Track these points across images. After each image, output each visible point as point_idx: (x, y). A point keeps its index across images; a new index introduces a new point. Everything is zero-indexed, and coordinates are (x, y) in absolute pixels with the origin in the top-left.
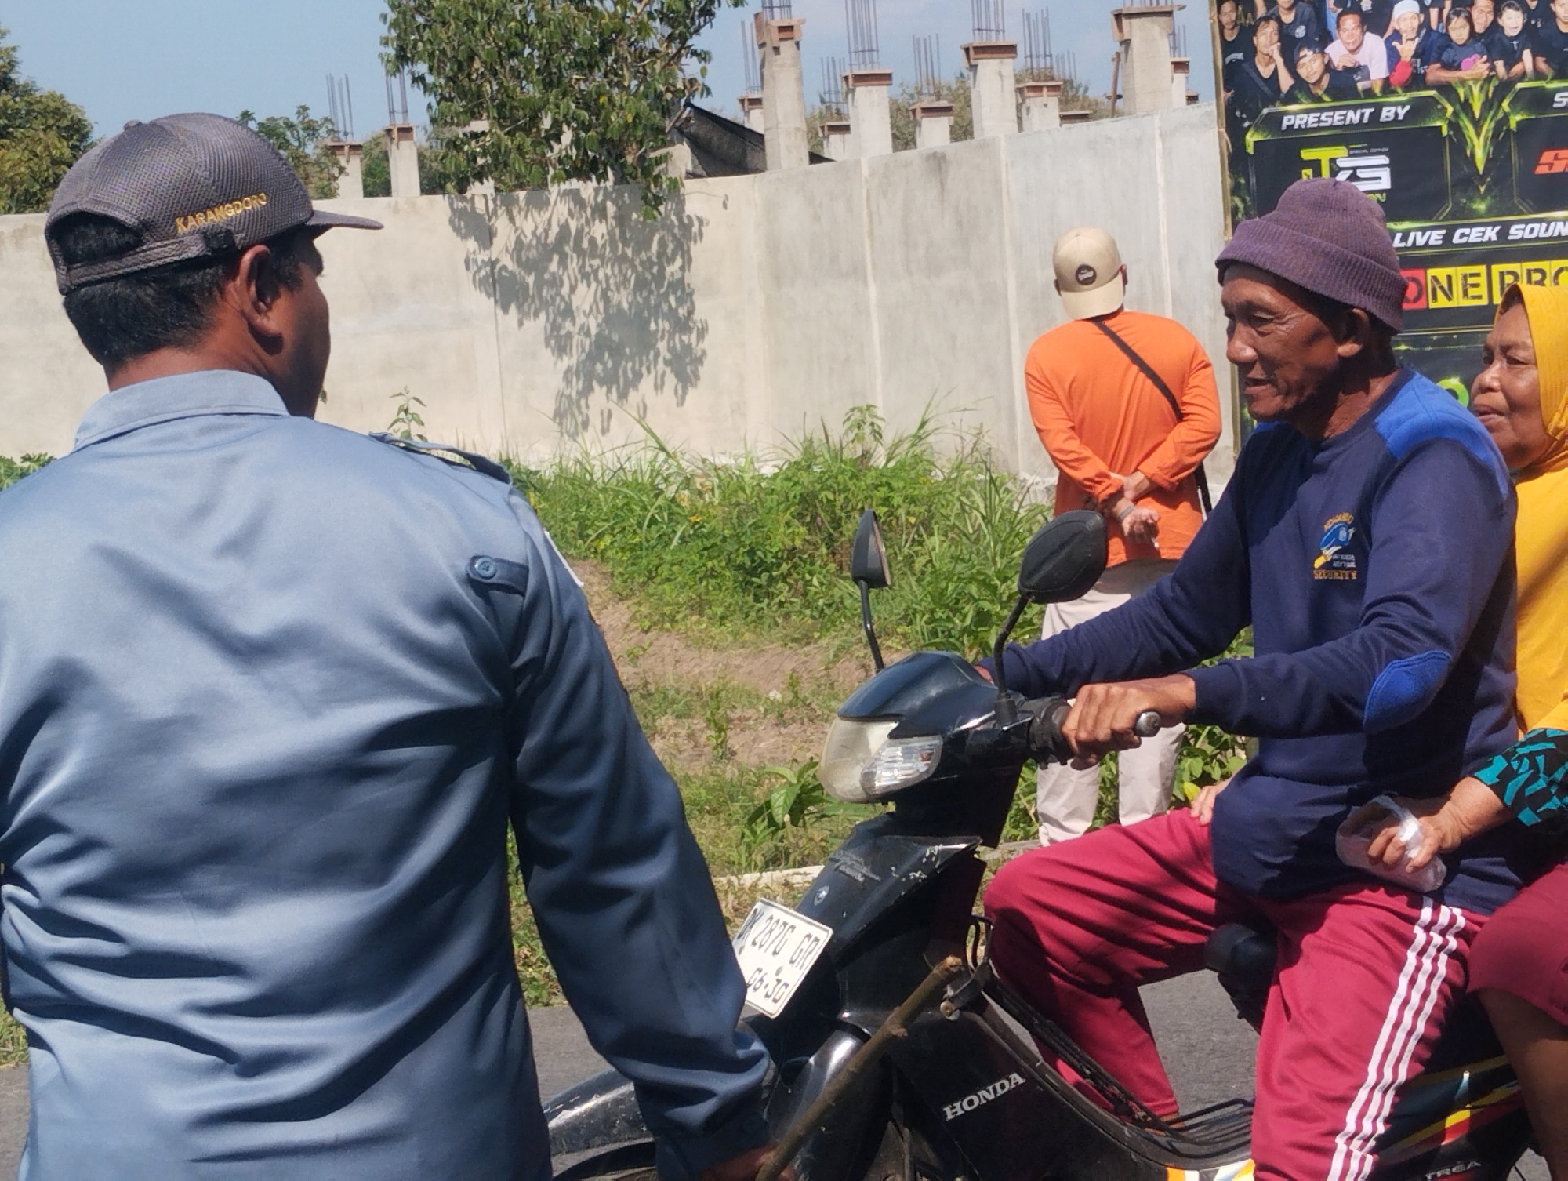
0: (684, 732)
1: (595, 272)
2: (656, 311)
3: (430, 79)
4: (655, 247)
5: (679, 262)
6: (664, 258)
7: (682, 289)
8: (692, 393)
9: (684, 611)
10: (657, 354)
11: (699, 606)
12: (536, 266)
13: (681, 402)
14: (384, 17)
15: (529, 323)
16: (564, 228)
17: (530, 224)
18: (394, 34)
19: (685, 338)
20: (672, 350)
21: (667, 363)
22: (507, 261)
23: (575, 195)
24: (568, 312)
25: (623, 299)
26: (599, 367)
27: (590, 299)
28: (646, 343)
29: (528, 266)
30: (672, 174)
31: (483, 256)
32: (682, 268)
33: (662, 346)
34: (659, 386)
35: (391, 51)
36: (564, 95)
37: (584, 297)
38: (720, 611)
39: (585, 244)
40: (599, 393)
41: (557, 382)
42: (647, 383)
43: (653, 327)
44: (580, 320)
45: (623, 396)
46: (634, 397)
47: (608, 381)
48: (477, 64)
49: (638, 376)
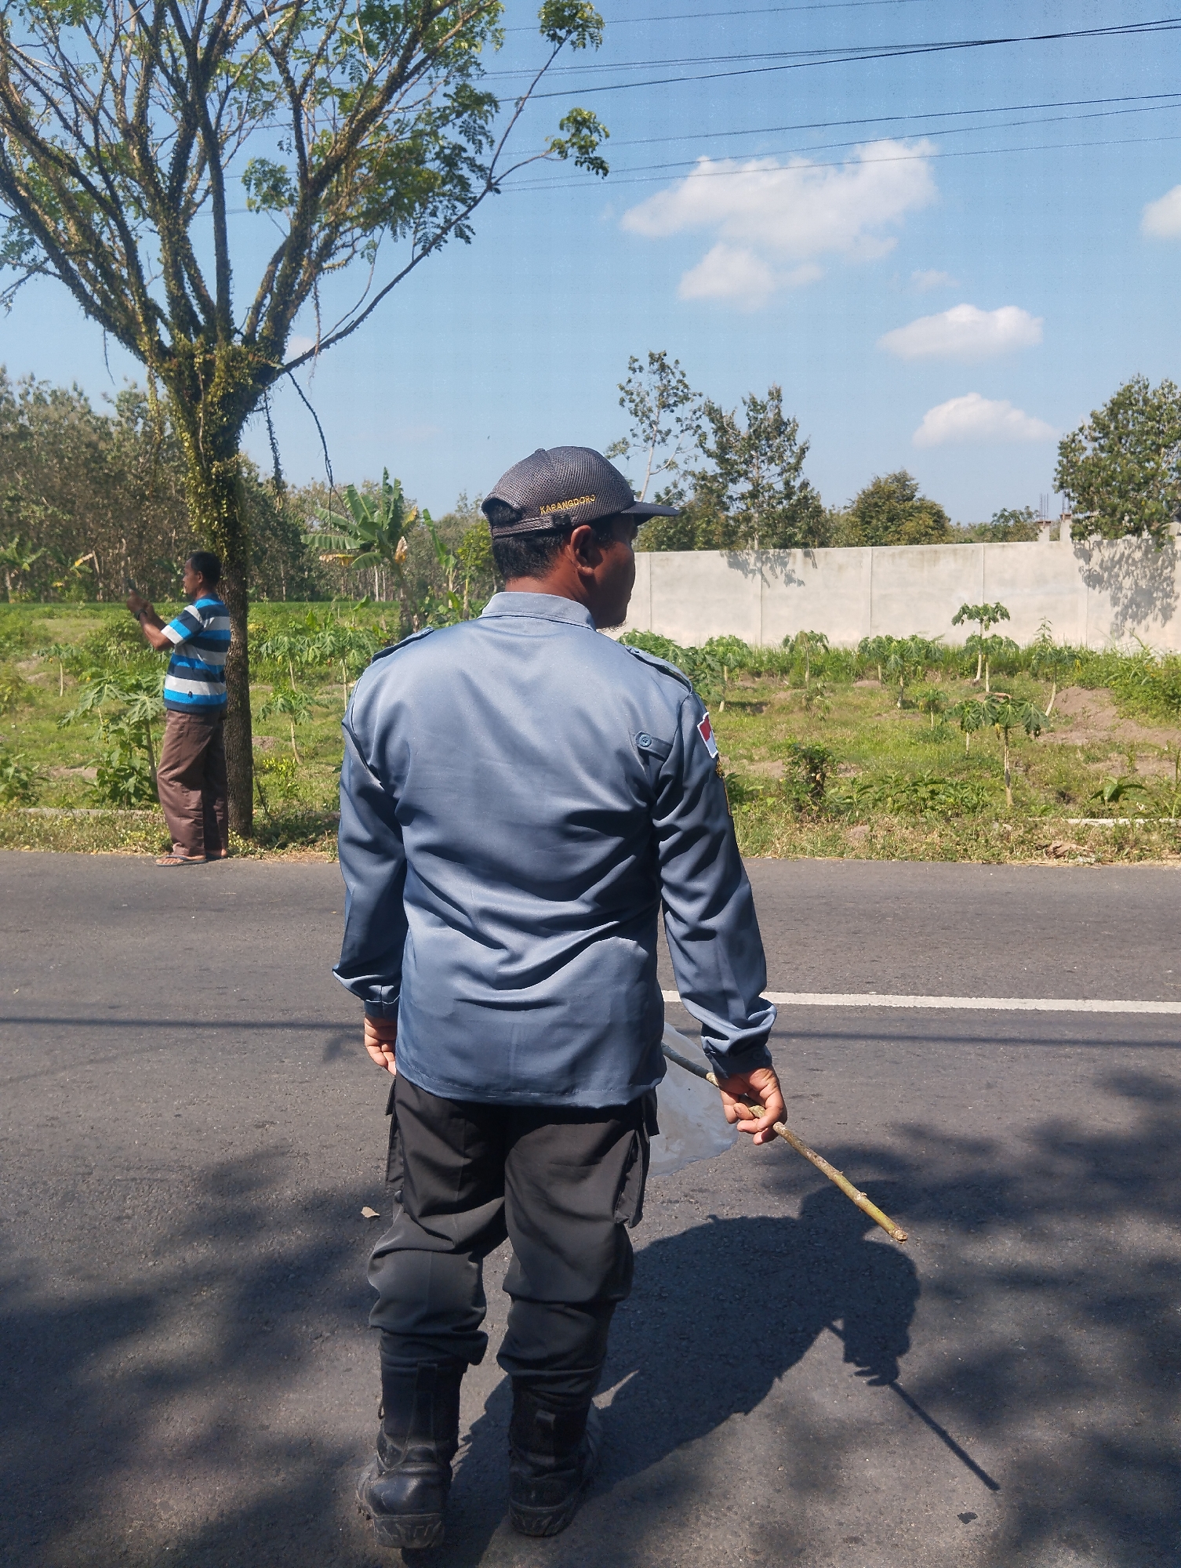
0: (1119, 759)
1: (1133, 572)
2: (1157, 589)
3: (1072, 495)
4: (1160, 563)
5: (1169, 569)
6: (1164, 567)
7: (1170, 581)
8: (1169, 624)
9: (1139, 711)
10: (1155, 607)
11: (1145, 710)
12: (1109, 569)
13: (1163, 626)
14: (1056, 470)
15: (1103, 592)
16: (1123, 555)
17: (1107, 553)
18: (1059, 476)
19: (1168, 600)
20: (1162, 605)
21: (1159, 610)
22: (1097, 568)
23: (1129, 542)
24: (1120, 588)
25: (1143, 584)
26: (1130, 611)
27: (1129, 584)
28: (1151, 602)
29: (1106, 569)
30: (1170, 534)
31: (1086, 567)
32: (1171, 572)
33: (1158, 603)
34: (1155, 619)
35: (1057, 483)
36: (1126, 501)
37: (1127, 583)
38: (1154, 712)
39: (1130, 561)
40: (1130, 621)
41: (1111, 618)
42: (1150, 618)
43: (1155, 595)
44: (1124, 591)
45: (1139, 622)
46: (1144, 622)
47: (1134, 617)
48: (1092, 489)
49: (1147, 615)
